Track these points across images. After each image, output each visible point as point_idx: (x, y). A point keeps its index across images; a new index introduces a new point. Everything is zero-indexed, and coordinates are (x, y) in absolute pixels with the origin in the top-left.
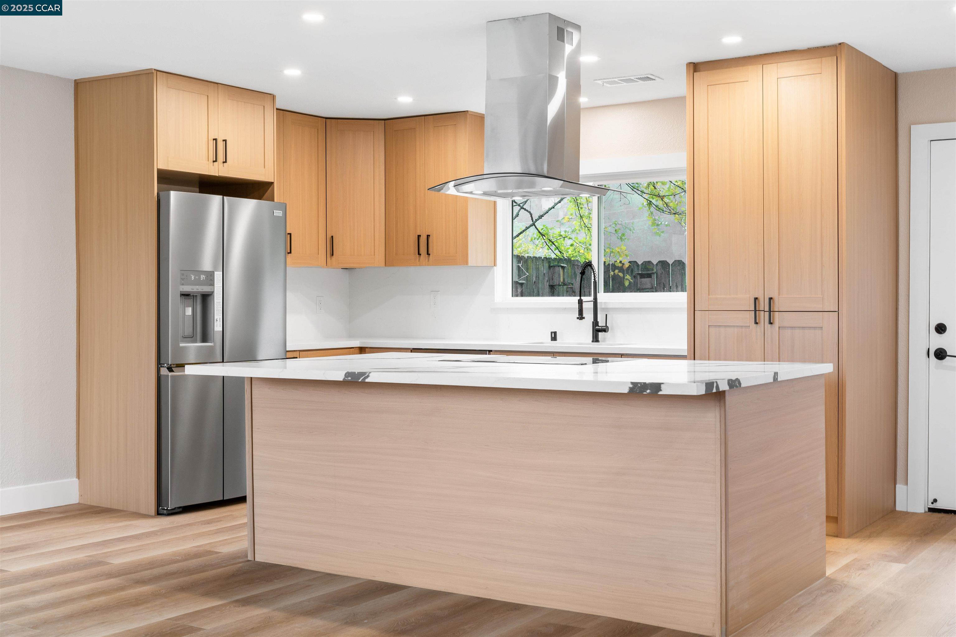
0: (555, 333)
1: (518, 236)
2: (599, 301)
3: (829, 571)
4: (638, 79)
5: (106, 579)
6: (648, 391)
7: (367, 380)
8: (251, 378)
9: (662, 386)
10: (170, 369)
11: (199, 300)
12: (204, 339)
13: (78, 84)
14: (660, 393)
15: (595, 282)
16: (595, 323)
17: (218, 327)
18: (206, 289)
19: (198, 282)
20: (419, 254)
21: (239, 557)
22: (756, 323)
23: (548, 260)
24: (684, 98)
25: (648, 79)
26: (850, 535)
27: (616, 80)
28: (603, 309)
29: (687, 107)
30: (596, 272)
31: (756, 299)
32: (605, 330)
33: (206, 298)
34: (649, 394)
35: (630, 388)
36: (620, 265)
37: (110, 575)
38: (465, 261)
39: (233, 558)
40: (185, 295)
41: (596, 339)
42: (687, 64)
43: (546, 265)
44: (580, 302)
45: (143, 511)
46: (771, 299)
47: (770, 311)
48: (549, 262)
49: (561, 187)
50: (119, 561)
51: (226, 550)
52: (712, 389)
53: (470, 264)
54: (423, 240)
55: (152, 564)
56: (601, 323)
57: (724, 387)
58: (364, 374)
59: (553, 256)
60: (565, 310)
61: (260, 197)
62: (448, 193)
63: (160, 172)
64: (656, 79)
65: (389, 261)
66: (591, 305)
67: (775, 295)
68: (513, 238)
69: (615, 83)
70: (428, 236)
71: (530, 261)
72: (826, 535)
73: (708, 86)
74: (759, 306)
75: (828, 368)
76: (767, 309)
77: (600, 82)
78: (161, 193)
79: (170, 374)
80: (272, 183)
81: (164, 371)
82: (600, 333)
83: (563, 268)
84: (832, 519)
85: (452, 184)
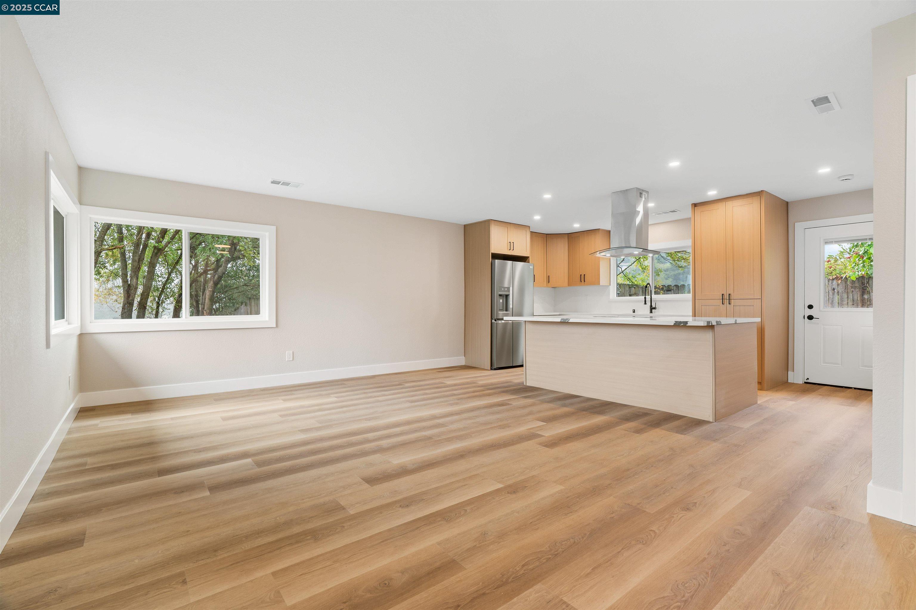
0: (634, 310)
1: (618, 275)
2: (652, 298)
3: (759, 402)
4: (670, 212)
5: (478, 387)
6: (682, 324)
7: (569, 321)
8: (525, 321)
9: (688, 322)
10: (495, 321)
11: (505, 297)
12: (506, 310)
13: (465, 226)
14: (687, 325)
15: (651, 291)
16: (651, 306)
17: (511, 306)
18: (507, 293)
19: (504, 291)
20: (581, 281)
21: (521, 384)
22: (723, 304)
23: (629, 285)
24: (690, 219)
25: (674, 211)
26: (767, 390)
27: (661, 213)
28: (654, 301)
29: (692, 220)
30: (651, 287)
31: (723, 294)
32: (655, 308)
33: (507, 296)
34: (682, 326)
35: (674, 323)
36: (658, 287)
37: (479, 387)
38: (598, 283)
39: (519, 384)
40: (500, 295)
41: (651, 312)
42: (692, 204)
43: (628, 287)
44: (645, 298)
45: (486, 368)
46: (729, 294)
47: (729, 299)
48: (629, 286)
49: (642, 252)
50: (481, 383)
51: (516, 381)
52: (710, 324)
53: (601, 284)
54: (582, 276)
55: (492, 384)
56: (653, 306)
57: (714, 323)
58: (568, 319)
59: (630, 284)
60: (639, 301)
61: (525, 262)
62: (596, 256)
63: (492, 253)
64: (678, 211)
65: (569, 285)
66: (650, 299)
67: (731, 293)
68: (617, 276)
69: (660, 214)
70: (584, 275)
71: (621, 286)
72: (758, 390)
73: (701, 212)
74: (724, 298)
75: (759, 320)
76: (728, 299)
77: (654, 214)
78: (492, 261)
79: (495, 322)
80: (529, 257)
81: (493, 321)
82: (653, 310)
83: (635, 288)
84: (760, 383)
85: (599, 252)
